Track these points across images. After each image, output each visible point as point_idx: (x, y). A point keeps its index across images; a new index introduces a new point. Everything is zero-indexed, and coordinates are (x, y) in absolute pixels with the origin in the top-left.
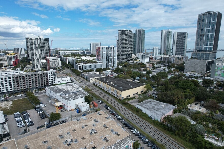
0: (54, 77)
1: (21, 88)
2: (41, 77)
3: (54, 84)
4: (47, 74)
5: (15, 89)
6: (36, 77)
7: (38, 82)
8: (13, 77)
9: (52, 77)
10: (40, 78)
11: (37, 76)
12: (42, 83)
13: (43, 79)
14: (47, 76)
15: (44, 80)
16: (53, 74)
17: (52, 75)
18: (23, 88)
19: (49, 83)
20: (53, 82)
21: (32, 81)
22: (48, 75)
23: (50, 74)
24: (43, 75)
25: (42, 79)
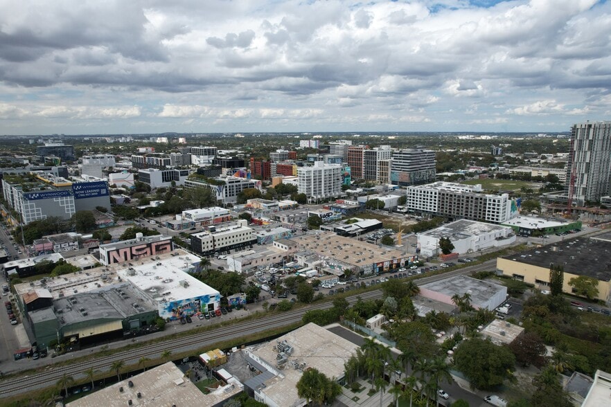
0: (498, 209)
1: (446, 211)
2: (476, 203)
3: (495, 221)
4: (486, 200)
5: (438, 210)
6: (468, 201)
7: (469, 210)
8: (440, 194)
9: (494, 208)
10: (474, 205)
11: (470, 200)
12: (476, 213)
13: (479, 208)
14: (485, 204)
15: (480, 210)
16: (496, 203)
17: (494, 205)
18: (447, 213)
19: (487, 216)
20: (495, 217)
21: (461, 206)
22: (488, 202)
23: (492, 202)
24: (479, 201)
25: (476, 206)
